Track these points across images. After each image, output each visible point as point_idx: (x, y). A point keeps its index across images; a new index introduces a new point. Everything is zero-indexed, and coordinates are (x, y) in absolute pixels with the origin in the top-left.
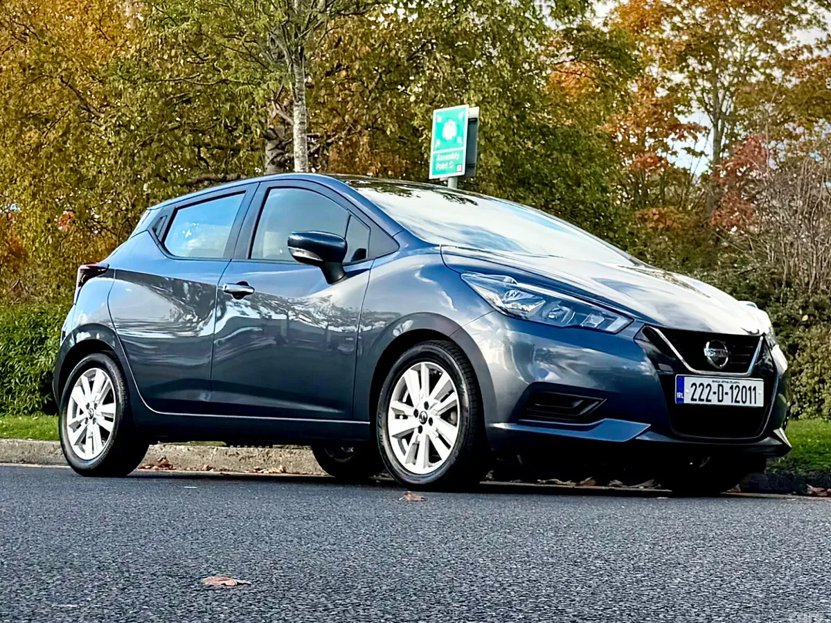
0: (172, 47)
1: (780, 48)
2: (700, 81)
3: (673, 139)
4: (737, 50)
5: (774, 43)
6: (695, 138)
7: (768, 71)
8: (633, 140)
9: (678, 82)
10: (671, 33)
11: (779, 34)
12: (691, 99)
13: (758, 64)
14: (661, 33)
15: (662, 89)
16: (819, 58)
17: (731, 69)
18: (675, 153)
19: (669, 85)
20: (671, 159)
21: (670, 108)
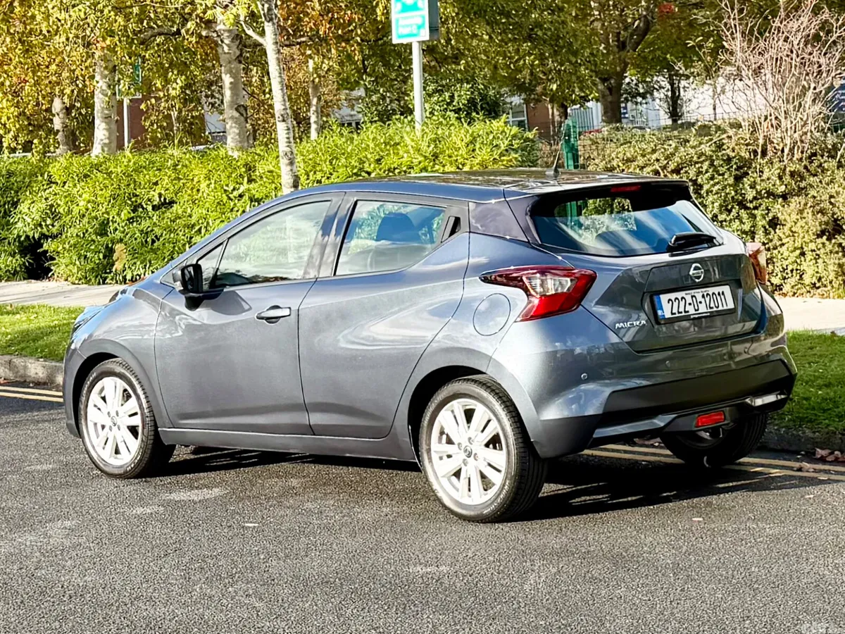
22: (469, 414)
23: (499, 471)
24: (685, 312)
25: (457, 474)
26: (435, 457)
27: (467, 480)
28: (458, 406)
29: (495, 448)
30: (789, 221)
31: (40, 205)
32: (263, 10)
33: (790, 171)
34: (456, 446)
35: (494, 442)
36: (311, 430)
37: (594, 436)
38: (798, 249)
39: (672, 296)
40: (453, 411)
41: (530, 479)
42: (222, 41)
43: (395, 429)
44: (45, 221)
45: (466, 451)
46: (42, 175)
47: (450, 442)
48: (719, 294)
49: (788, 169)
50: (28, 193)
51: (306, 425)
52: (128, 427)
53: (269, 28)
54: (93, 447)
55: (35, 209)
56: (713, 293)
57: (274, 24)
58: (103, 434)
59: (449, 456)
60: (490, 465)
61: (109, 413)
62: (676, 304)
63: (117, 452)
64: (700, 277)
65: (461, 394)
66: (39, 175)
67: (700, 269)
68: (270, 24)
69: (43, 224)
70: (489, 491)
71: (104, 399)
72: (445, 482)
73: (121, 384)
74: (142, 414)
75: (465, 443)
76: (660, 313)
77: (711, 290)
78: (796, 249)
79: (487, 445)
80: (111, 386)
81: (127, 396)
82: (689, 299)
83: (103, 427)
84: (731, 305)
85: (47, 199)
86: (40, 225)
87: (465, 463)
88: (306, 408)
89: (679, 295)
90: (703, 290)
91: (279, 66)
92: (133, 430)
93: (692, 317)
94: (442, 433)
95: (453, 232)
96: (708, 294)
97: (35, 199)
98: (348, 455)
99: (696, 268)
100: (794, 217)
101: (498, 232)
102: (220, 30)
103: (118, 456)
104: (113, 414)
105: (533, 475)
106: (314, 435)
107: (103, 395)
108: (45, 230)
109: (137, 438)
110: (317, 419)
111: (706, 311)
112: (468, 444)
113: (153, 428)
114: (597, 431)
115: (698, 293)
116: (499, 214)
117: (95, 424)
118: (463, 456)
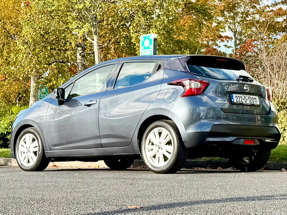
0: (42, 14)
1: (258, 7)
2: (229, 20)
3: (220, 42)
4: (242, 8)
5: (256, 5)
6: (228, 41)
7: (253, 16)
8: (205, 42)
9: (221, 20)
10: (218, 2)
11: (258, 2)
12: (226, 26)
13: (250, 13)
14: (214, 3)
15: (215, 23)
16: (272, 11)
17: (240, 15)
18: (219, 47)
19: (217, 21)
20: (219, 49)
21: (218, 30)
22: (160, 134)
23: (170, 153)
24: (242, 102)
25: (154, 157)
26: (147, 150)
27: (158, 158)
28: (156, 130)
29: (169, 145)
30: (280, 118)
31: (7, 121)
32: (94, 30)
33: (281, 102)
34: (155, 145)
35: (169, 143)
36: (101, 146)
37: (206, 140)
38: (283, 128)
39: (237, 95)
40: (154, 133)
41: (181, 156)
42: (79, 66)
43: (133, 141)
44: (9, 127)
45: (158, 147)
46: (9, 111)
47: (153, 144)
48: (254, 98)
49: (280, 102)
50: (3, 117)
51: (99, 144)
52: (33, 152)
53: (95, 37)
54: (20, 160)
55: (5, 122)
56: (252, 98)
57: (97, 36)
58: (23, 155)
59: (152, 150)
60: (167, 152)
61: (26, 147)
62: (238, 98)
63: (29, 162)
64: (248, 90)
65: (158, 126)
66: (8, 111)
67: (248, 87)
68: (96, 36)
69: (8, 128)
70: (166, 162)
71: (25, 142)
72: (150, 160)
73: (32, 136)
74: (39, 146)
75: (158, 144)
76: (232, 100)
77: (251, 96)
78: (282, 128)
79: (166, 144)
80: (28, 137)
81: (34, 140)
82: (243, 98)
83: (24, 153)
84: (258, 103)
85: (10, 119)
86: (7, 128)
87: (158, 151)
88: (100, 137)
89: (240, 95)
90: (249, 96)
91: (98, 51)
92: (35, 153)
93: (244, 104)
94: (150, 142)
95: (158, 69)
96: (250, 98)
97: (6, 119)
98: (114, 154)
99: (246, 87)
100: (282, 116)
101: (175, 69)
102: (78, 62)
103: (29, 163)
104: (28, 147)
105: (183, 155)
106: (103, 148)
107: (25, 141)
108: (8, 130)
109: (36, 156)
110: (104, 141)
111: (249, 103)
112: (159, 144)
113: (43, 151)
114: (207, 138)
115: (247, 96)
116: (175, 62)
117: (21, 152)
118: (157, 148)
